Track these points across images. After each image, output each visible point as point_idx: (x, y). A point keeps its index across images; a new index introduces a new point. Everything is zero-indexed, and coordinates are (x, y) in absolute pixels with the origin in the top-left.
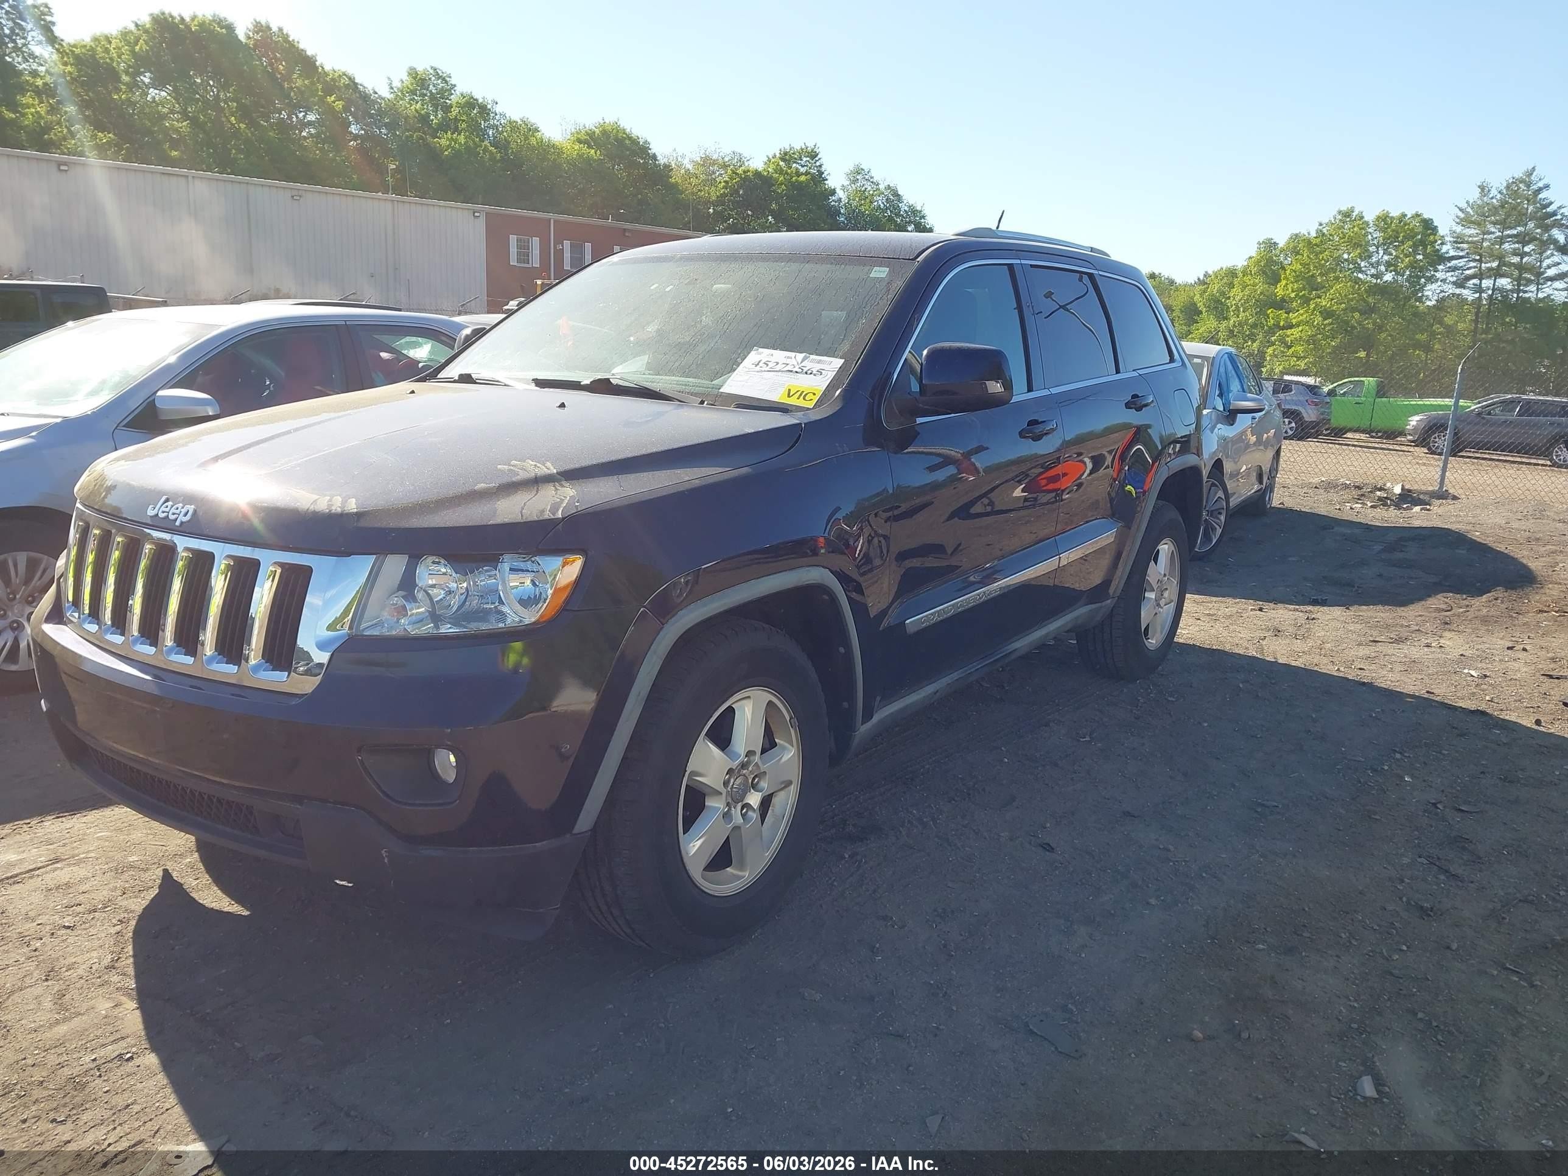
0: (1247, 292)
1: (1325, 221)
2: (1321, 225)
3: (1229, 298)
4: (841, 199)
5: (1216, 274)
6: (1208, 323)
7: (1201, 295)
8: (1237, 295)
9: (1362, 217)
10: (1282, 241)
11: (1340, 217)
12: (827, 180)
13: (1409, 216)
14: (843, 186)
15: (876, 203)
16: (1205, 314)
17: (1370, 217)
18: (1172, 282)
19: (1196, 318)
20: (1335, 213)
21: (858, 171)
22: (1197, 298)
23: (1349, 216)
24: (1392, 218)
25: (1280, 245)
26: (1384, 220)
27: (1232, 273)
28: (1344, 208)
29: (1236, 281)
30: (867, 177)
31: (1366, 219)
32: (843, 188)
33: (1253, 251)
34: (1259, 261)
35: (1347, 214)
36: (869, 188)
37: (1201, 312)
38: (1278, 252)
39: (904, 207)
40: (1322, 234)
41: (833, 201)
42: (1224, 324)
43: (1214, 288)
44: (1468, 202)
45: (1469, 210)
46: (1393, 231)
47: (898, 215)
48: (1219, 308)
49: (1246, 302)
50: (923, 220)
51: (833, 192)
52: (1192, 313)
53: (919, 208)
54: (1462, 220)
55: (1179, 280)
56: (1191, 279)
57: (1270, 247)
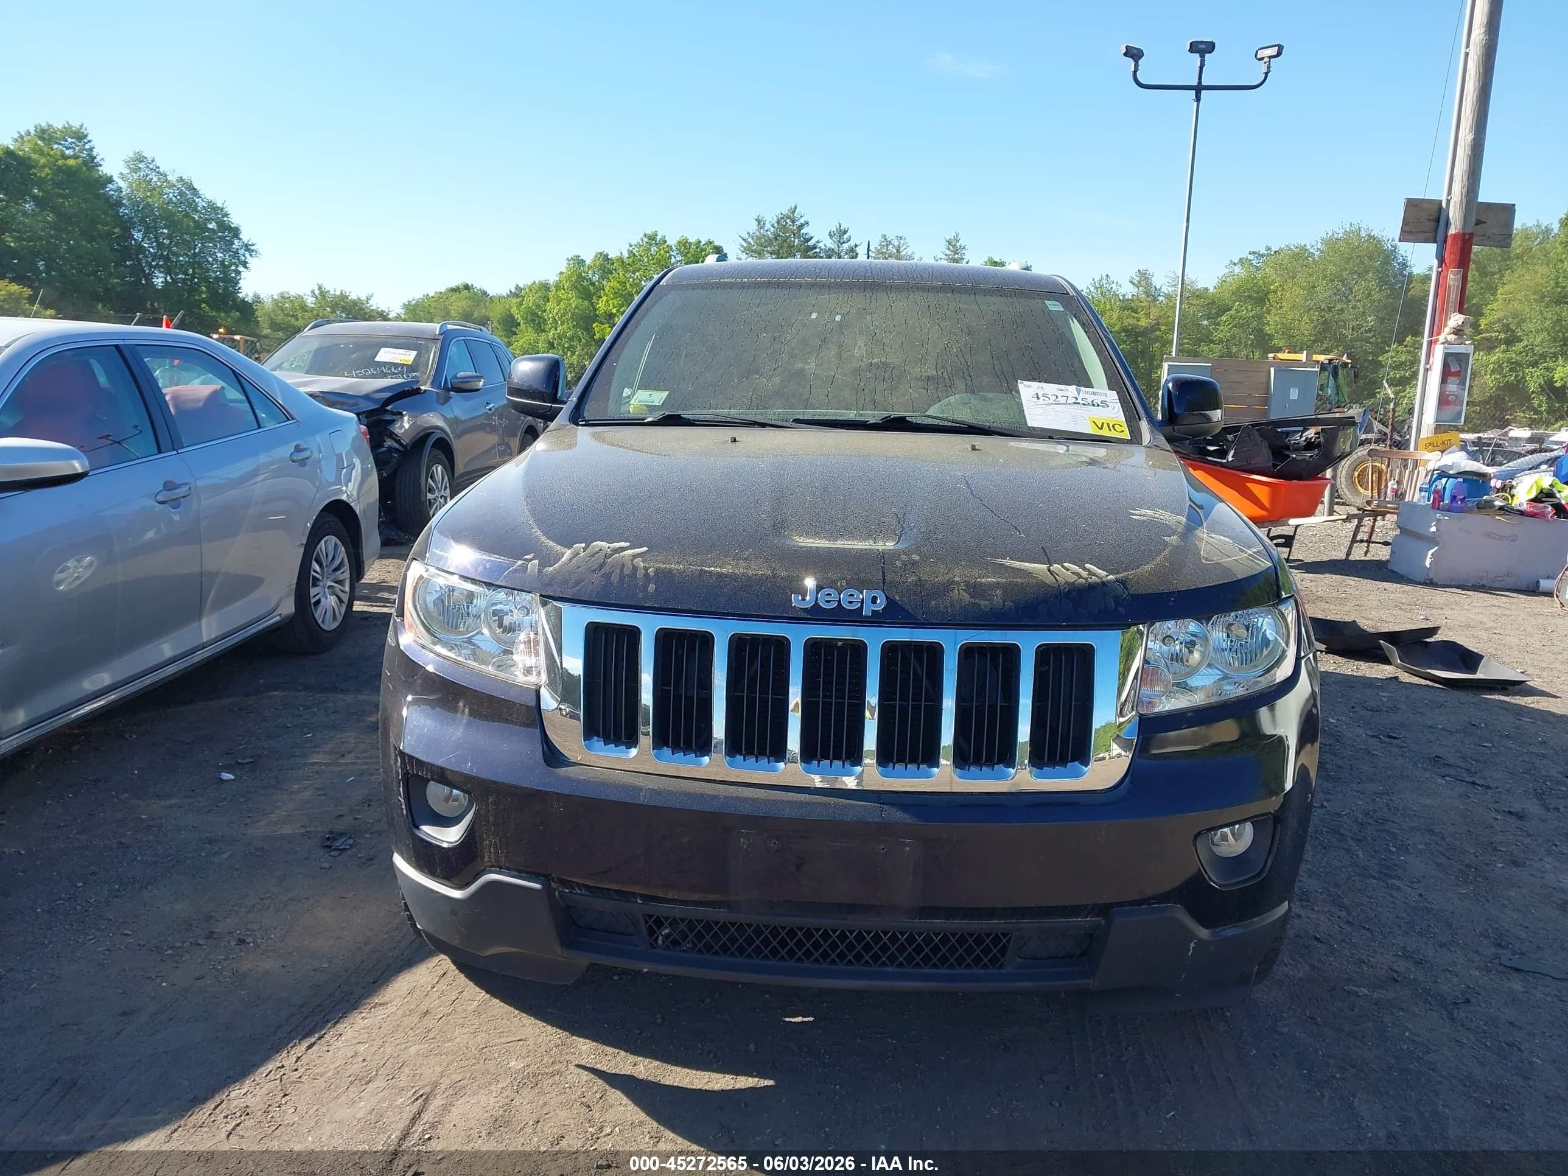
0: (562, 306)
1: (634, 242)
2: (631, 246)
3: (545, 311)
4: (121, 188)
5: (530, 288)
6: (526, 335)
7: (518, 308)
8: (552, 309)
9: (665, 242)
10: (589, 258)
11: (646, 240)
12: (101, 165)
13: (703, 243)
14: (121, 174)
15: (165, 197)
16: (523, 326)
17: (672, 241)
18: (485, 293)
19: (514, 329)
20: (642, 235)
21: (140, 159)
22: (514, 310)
23: (654, 240)
24: (690, 244)
25: (588, 263)
26: (684, 245)
27: (545, 287)
28: (649, 232)
29: (551, 296)
30: (151, 166)
31: (669, 243)
32: (122, 176)
33: (563, 267)
34: (570, 277)
35: (652, 238)
36: (155, 179)
37: (519, 324)
38: (586, 269)
39: (201, 204)
40: (632, 254)
41: (111, 190)
42: (543, 336)
43: (530, 301)
44: (748, 233)
45: (750, 240)
46: (693, 255)
47: (195, 210)
48: (537, 321)
49: (563, 315)
50: (225, 219)
51: (110, 180)
52: (510, 325)
53: (219, 205)
54: (745, 249)
55: (491, 292)
56: (504, 292)
57: (579, 263)
